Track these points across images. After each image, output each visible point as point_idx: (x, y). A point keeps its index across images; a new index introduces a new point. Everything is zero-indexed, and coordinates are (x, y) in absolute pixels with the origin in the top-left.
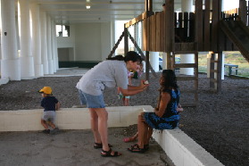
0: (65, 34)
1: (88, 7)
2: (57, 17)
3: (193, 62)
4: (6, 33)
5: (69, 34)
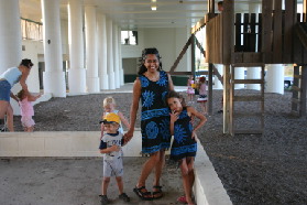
1: (154, 9)
2: (123, 21)
3: (258, 77)
5: (137, 41)
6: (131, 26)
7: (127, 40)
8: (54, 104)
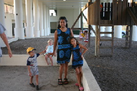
0: (54, 14)
2: (51, 5)
4: (17, 14)
5: (56, 15)
6: (54, 8)
7: (52, 14)
8: (19, 42)
